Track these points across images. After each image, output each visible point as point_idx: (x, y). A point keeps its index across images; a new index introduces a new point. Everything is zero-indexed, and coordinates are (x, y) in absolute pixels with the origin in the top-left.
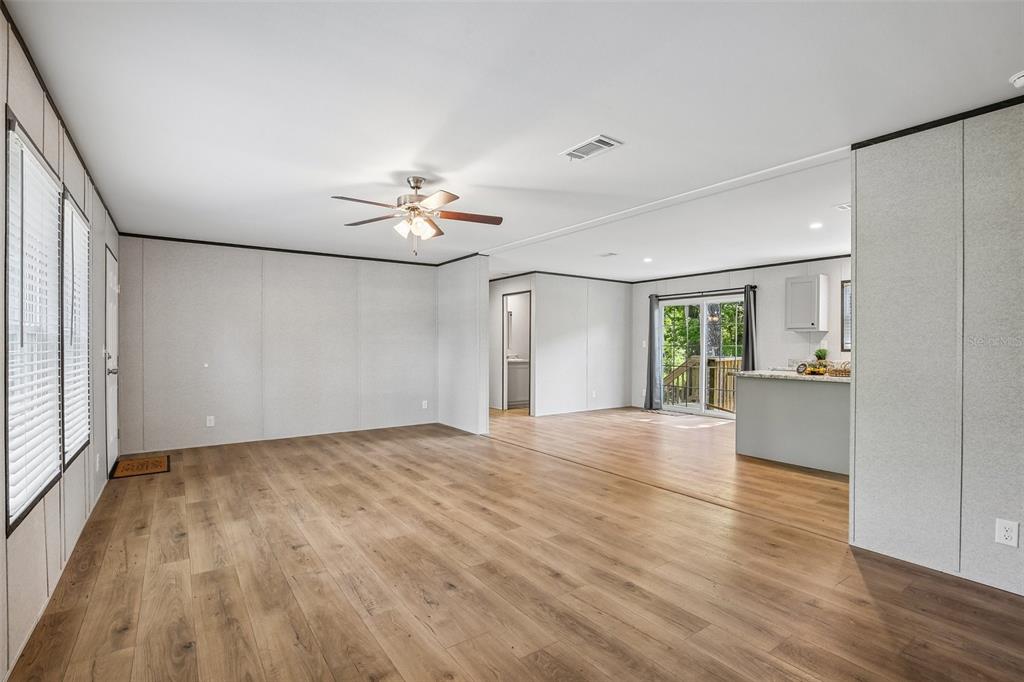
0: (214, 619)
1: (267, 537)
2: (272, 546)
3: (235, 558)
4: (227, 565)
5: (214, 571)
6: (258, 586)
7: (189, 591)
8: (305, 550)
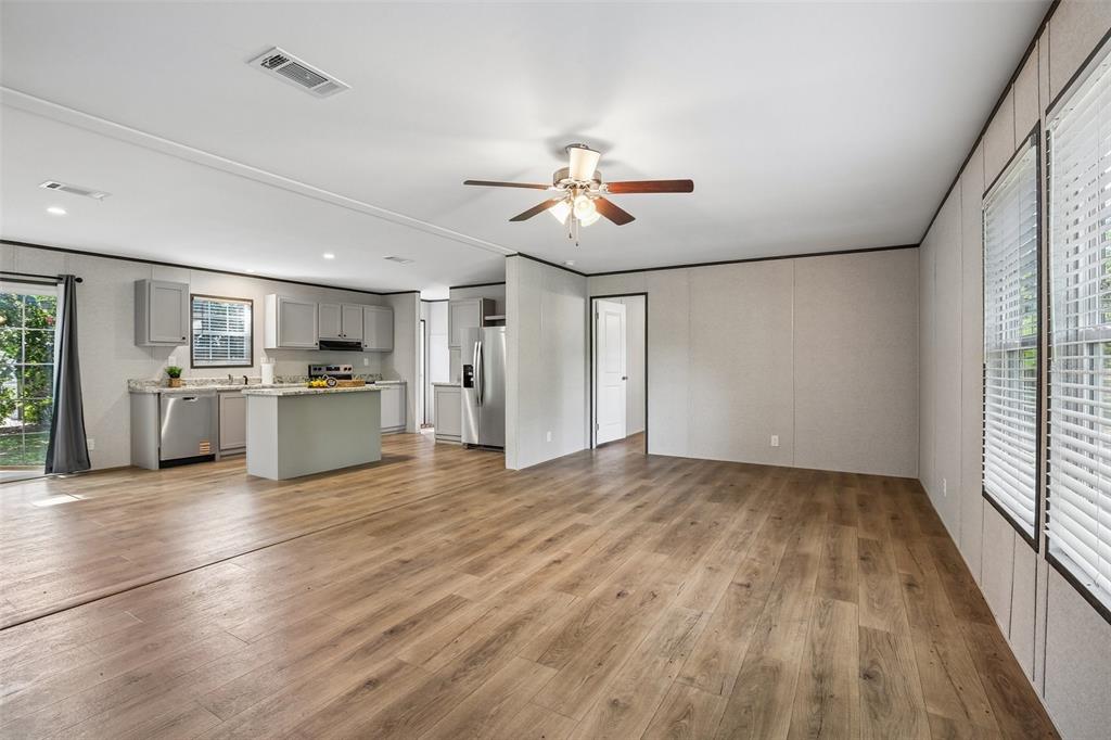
0: (844, 565)
1: (760, 612)
2: (765, 599)
3: (810, 603)
4: (821, 599)
5: (836, 598)
6: (804, 573)
7: (862, 591)
8: (742, 580)
